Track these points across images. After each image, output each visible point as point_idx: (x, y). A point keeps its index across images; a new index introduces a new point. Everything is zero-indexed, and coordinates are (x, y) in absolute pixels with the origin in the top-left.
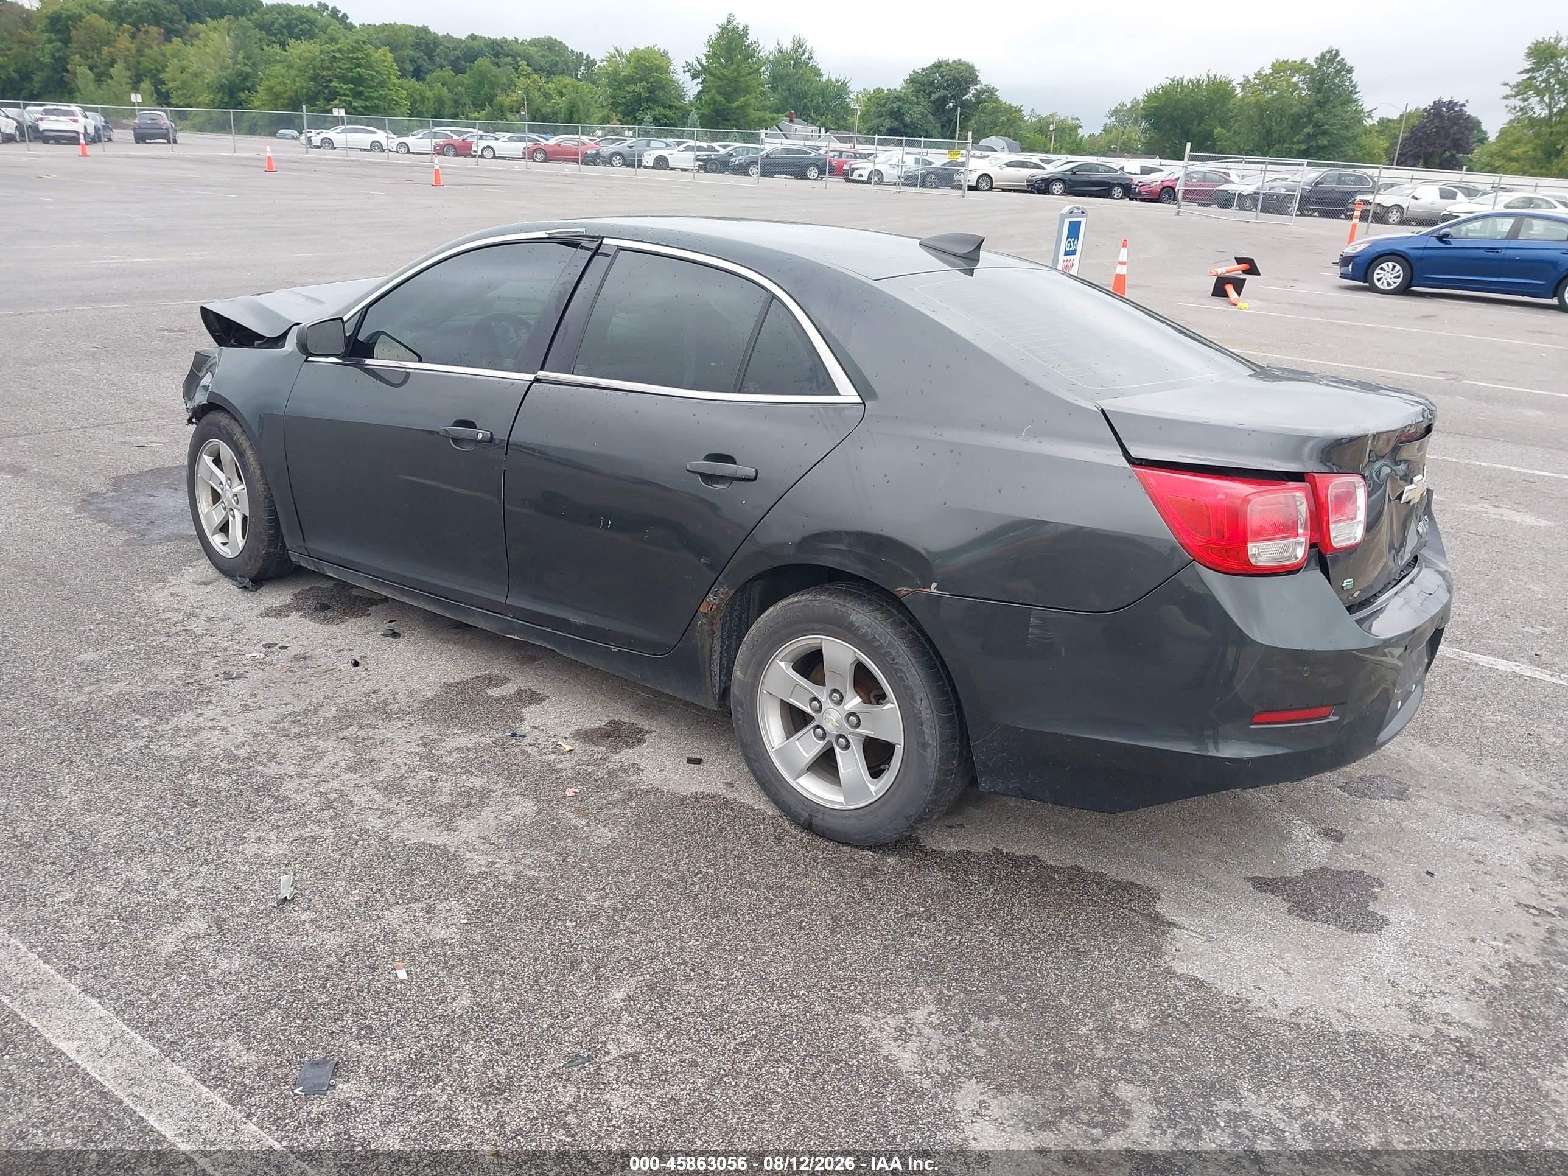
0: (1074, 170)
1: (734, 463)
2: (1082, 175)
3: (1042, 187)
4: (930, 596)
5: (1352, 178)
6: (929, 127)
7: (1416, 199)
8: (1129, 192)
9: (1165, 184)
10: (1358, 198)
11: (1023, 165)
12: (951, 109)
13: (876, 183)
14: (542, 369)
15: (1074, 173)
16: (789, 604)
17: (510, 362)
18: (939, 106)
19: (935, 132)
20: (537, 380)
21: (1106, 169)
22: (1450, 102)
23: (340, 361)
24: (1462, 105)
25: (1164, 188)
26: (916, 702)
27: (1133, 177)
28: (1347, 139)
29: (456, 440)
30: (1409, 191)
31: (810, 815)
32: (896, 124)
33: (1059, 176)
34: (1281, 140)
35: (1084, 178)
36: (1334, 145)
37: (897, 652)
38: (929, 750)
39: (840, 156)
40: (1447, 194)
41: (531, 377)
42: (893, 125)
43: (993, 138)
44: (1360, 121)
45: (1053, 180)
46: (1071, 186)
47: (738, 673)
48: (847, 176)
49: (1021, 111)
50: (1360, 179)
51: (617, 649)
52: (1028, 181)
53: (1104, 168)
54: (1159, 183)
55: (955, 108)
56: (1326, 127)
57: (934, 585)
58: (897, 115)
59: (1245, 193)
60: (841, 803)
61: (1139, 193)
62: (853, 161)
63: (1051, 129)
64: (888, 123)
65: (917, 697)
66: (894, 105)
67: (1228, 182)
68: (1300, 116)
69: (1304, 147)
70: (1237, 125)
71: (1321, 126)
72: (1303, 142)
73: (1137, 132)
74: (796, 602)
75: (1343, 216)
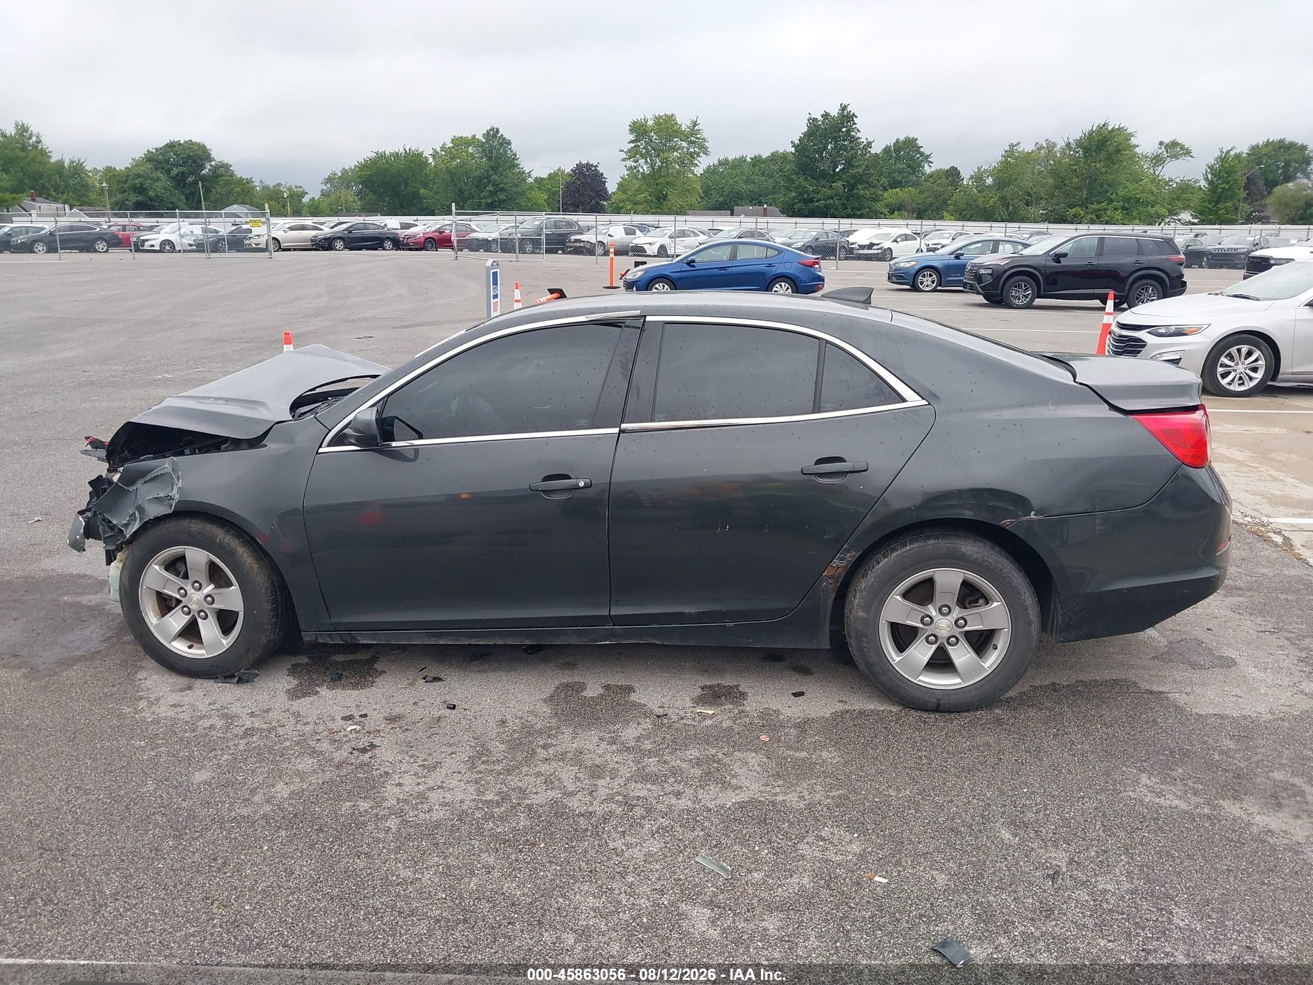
0: (350, 229)
1: (845, 461)
2: (357, 233)
3: (326, 244)
4: (1031, 521)
5: (564, 224)
6: (175, 200)
7: (611, 236)
8: (398, 244)
9: (427, 236)
10: (573, 238)
11: (303, 228)
12: (190, 184)
13: (169, 251)
14: (622, 422)
15: (351, 232)
16: (904, 552)
17: (583, 421)
18: (180, 181)
19: (181, 204)
20: (622, 431)
21: (376, 227)
22: (588, 164)
23: (359, 448)
24: (595, 166)
25: (426, 239)
26: (1021, 595)
27: (398, 231)
28: (519, 193)
29: (545, 492)
30: (605, 231)
31: (937, 699)
32: (141, 198)
33: (339, 235)
34: (472, 197)
35: (359, 235)
36: (510, 199)
37: (1003, 565)
38: (1033, 625)
39: (124, 230)
40: (629, 232)
41: (616, 430)
42: (138, 199)
43: (235, 206)
44: (524, 180)
45: (334, 239)
46: (350, 243)
47: (861, 613)
48: (139, 247)
49: (253, 182)
50: (569, 224)
51: (732, 624)
52: (312, 241)
53: (373, 226)
54: (422, 235)
55: (195, 183)
56: (502, 185)
57: (1033, 513)
58: (140, 190)
59: (490, 239)
60: (960, 684)
61: (408, 244)
62: (138, 234)
63: (285, 196)
64: (133, 198)
65: (1022, 592)
66: (136, 181)
67: (473, 231)
68: (480, 178)
69: (489, 201)
70: (436, 186)
71: (497, 185)
72: (488, 197)
73: (350, 196)
74: (909, 550)
75: (560, 252)
